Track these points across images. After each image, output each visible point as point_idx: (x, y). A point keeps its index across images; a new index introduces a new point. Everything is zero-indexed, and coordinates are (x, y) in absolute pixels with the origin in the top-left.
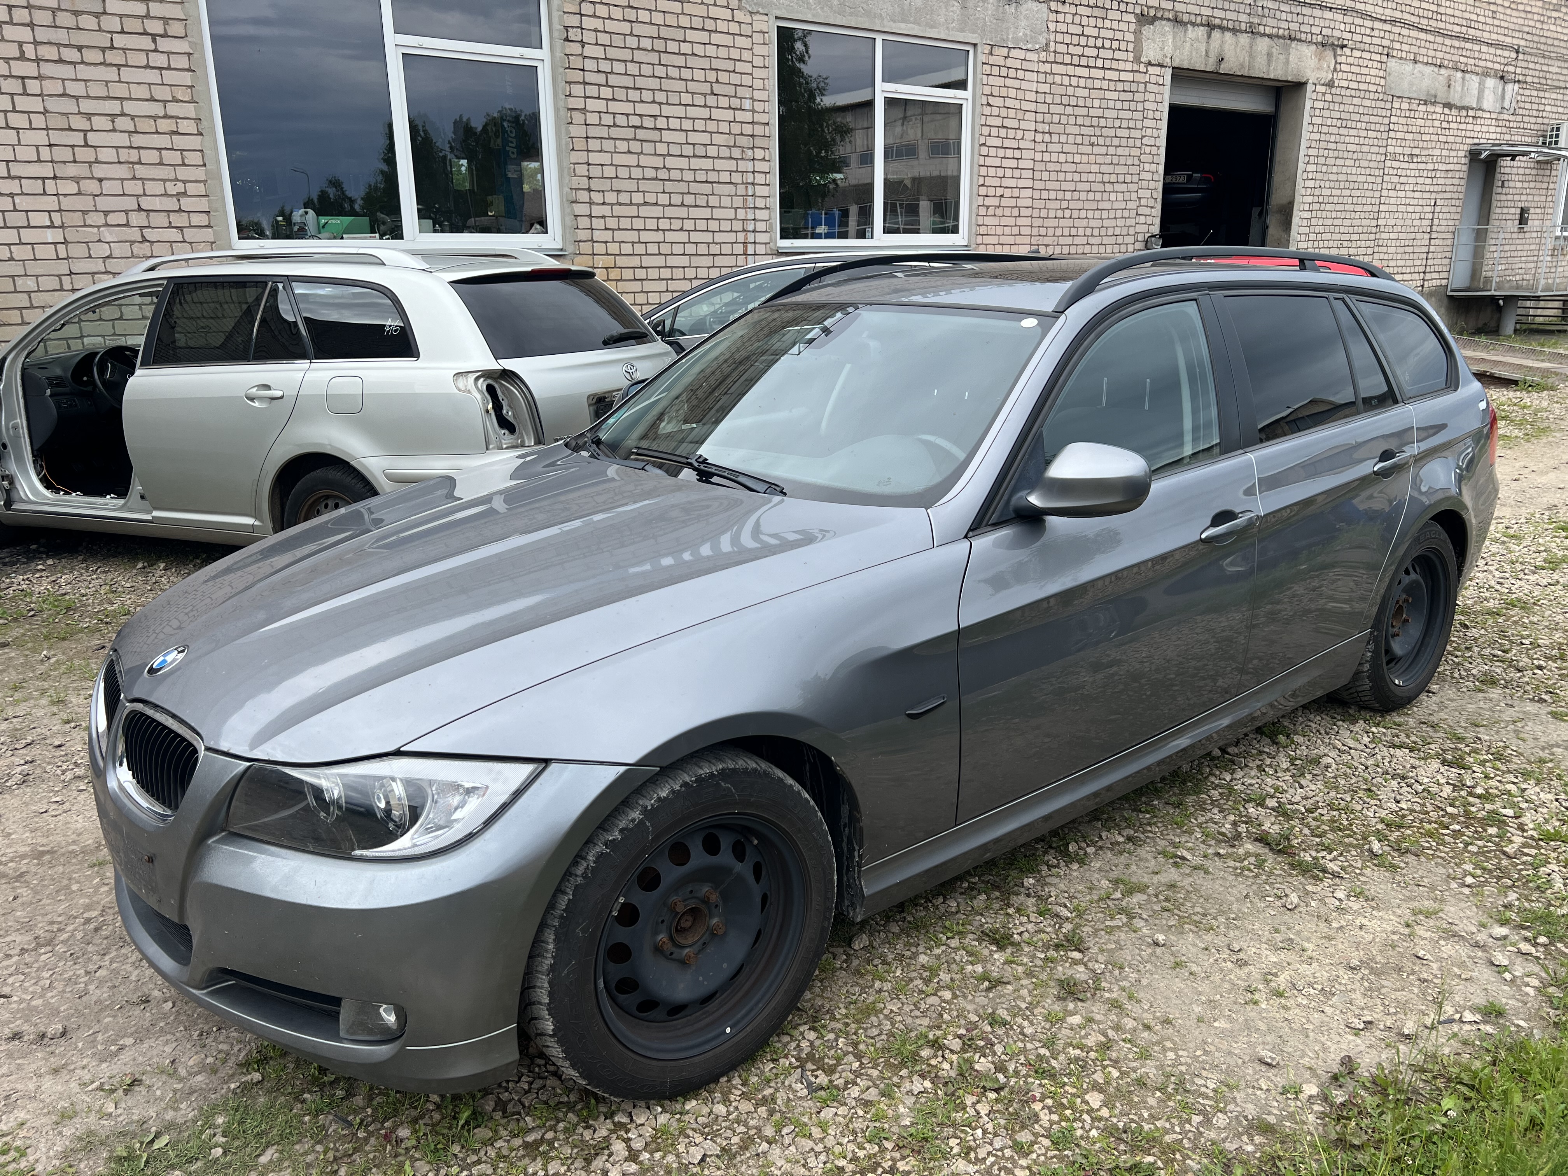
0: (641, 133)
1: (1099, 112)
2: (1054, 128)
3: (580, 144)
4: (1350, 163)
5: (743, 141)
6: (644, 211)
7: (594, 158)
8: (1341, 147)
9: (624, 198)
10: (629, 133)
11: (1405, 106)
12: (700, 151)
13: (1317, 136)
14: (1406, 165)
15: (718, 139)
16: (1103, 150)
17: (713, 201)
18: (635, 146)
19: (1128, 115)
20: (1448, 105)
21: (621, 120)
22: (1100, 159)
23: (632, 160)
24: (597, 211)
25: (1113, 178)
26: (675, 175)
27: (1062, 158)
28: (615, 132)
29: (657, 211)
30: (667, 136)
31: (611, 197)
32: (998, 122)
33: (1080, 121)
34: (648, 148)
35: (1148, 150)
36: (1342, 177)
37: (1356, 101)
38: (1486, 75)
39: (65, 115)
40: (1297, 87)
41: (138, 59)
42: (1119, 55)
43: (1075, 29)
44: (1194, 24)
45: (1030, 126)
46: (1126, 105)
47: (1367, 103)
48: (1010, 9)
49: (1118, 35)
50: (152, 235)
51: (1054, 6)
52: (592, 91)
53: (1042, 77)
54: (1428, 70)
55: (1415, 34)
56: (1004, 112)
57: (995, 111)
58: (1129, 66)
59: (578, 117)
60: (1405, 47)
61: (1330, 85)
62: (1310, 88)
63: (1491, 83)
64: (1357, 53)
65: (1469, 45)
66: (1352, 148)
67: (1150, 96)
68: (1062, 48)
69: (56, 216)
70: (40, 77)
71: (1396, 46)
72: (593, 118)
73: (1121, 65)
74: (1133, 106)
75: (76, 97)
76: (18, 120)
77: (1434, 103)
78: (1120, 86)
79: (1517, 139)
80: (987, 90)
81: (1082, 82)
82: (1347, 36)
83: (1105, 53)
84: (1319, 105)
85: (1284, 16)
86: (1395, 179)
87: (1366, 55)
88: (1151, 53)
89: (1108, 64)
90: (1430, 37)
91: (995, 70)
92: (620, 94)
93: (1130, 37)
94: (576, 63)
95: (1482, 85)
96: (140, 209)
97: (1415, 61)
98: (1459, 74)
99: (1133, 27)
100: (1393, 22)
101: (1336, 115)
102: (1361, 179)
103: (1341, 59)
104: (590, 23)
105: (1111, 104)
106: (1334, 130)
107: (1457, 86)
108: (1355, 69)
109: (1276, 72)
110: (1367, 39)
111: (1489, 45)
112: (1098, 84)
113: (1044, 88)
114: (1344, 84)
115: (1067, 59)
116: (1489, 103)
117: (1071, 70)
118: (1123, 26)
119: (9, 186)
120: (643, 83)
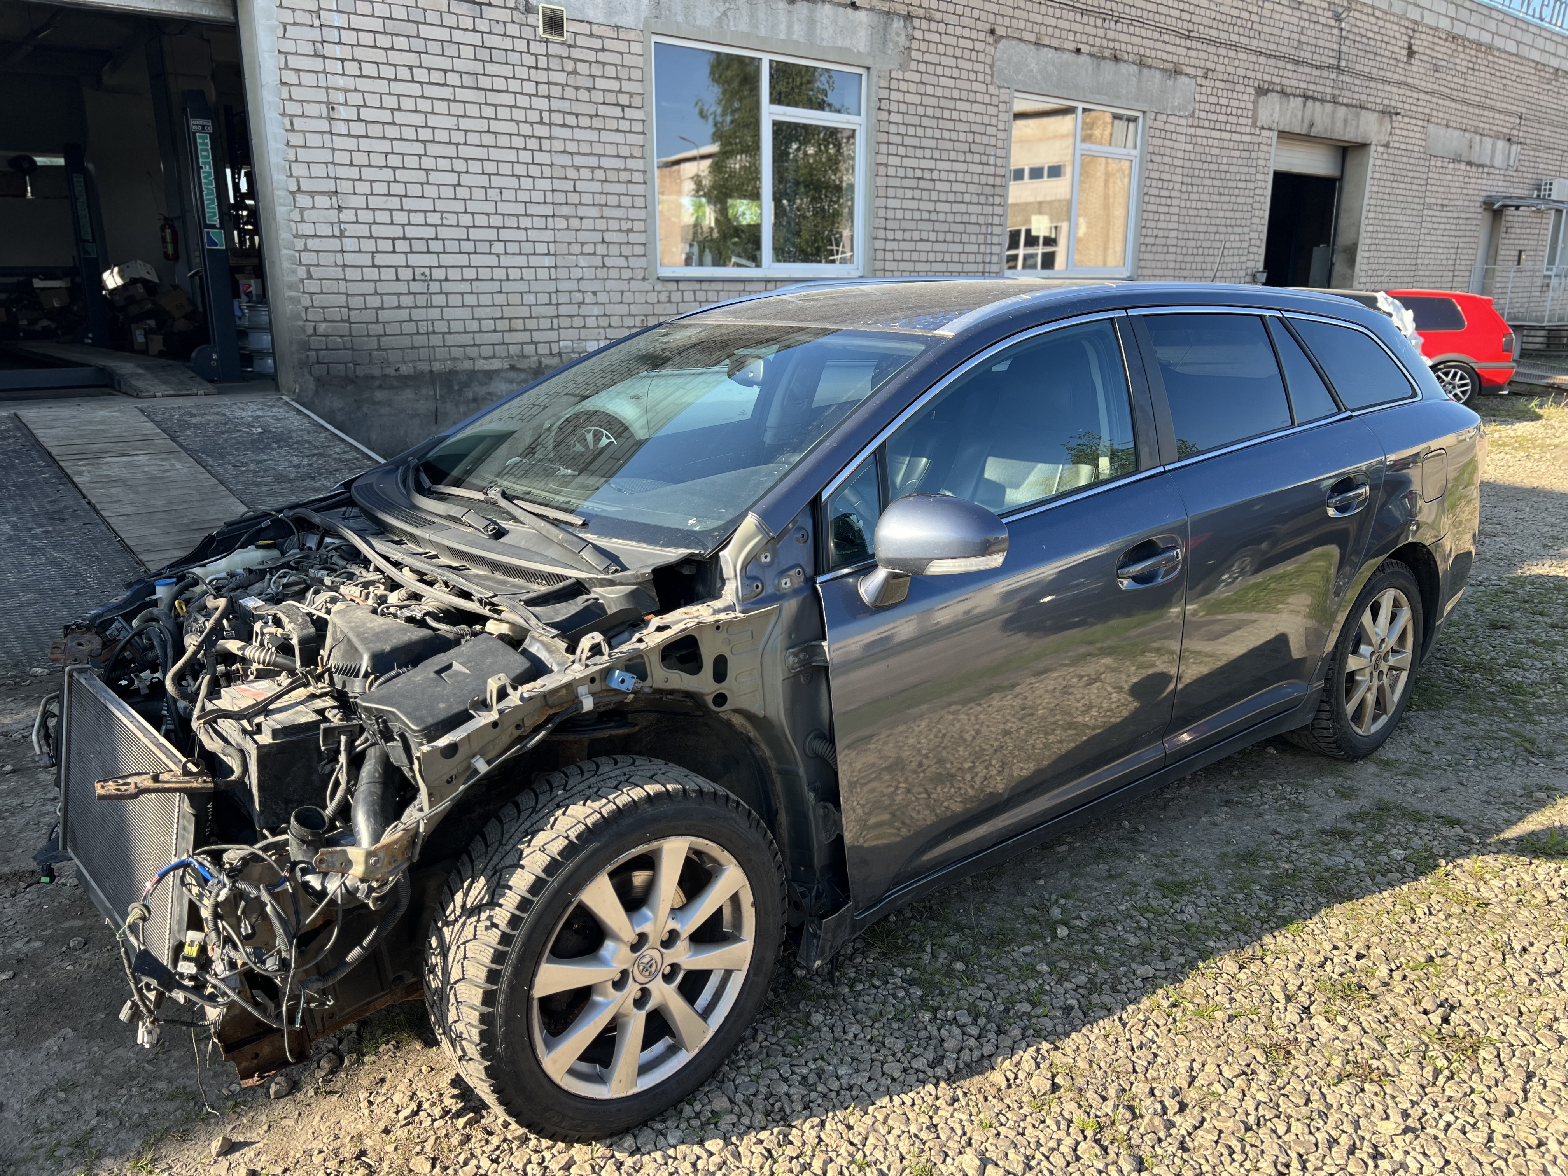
0: (923, 184)
1: (1226, 168)
2: (1196, 181)
3: (882, 192)
4: (1398, 211)
5: (988, 190)
6: (921, 246)
7: (891, 203)
8: (1393, 198)
9: (907, 235)
10: (913, 183)
11: (1439, 164)
12: (959, 198)
13: (1375, 189)
14: (1437, 213)
15: (972, 188)
16: (1227, 199)
17: (965, 238)
18: (917, 194)
19: (1246, 170)
20: (1469, 163)
21: (910, 173)
22: (1225, 207)
23: (913, 205)
24: (890, 245)
25: (1233, 222)
26: (942, 217)
27: (1199, 205)
28: (906, 183)
29: (927, 246)
30: (939, 186)
31: (899, 235)
32: (1156, 175)
33: (1213, 175)
34: (925, 195)
35: (1257, 198)
36: (1393, 223)
37: (1405, 160)
38: (1498, 138)
39: (564, 167)
40: (1363, 146)
41: (612, 124)
42: (1242, 121)
43: (1213, 100)
44: (1295, 96)
45: (1179, 179)
46: (1245, 162)
47: (1412, 161)
48: (1170, 83)
49: (1242, 105)
50: (609, 262)
51: (1200, 81)
52: (893, 149)
53: (1188, 139)
54: (1457, 133)
55: (1447, 103)
56: (1161, 167)
57: (1156, 166)
58: (1248, 130)
59: (882, 170)
60: (1441, 115)
61: (1387, 146)
62: (1373, 148)
63: (1501, 144)
64: (1407, 120)
65: (1486, 113)
66: (1400, 198)
67: (1262, 155)
68: (1203, 115)
69: (552, 246)
70: (550, 138)
71: (1435, 113)
72: (891, 171)
73: (1243, 129)
74: (1250, 162)
75: (571, 154)
76: (535, 171)
77: (1460, 161)
78: (1241, 147)
79: (1518, 192)
80: (1151, 149)
81: (1216, 143)
82: (1400, 105)
83: (1233, 119)
84: (1378, 162)
85: (1357, 89)
86: (1430, 225)
87: (1413, 121)
88: (1264, 118)
89: (1234, 128)
90: (1459, 107)
91: (1157, 133)
92: (911, 151)
93: (1250, 106)
94: (884, 127)
95: (1494, 145)
96: (603, 241)
97: (1447, 126)
98: (1478, 137)
99: (1252, 98)
100: (1433, 93)
101: (1390, 171)
102: (1407, 225)
103: (1395, 125)
104: (894, 96)
105: (1234, 161)
106: (1388, 184)
107: (1477, 147)
108: (1405, 133)
109: (1350, 135)
110: (1414, 108)
111: (1500, 112)
112: (1226, 144)
113: (1190, 147)
114: (1397, 145)
115: (1207, 124)
116: (1499, 161)
117: (1208, 133)
118: (1246, 97)
119: (525, 222)
120: (926, 143)
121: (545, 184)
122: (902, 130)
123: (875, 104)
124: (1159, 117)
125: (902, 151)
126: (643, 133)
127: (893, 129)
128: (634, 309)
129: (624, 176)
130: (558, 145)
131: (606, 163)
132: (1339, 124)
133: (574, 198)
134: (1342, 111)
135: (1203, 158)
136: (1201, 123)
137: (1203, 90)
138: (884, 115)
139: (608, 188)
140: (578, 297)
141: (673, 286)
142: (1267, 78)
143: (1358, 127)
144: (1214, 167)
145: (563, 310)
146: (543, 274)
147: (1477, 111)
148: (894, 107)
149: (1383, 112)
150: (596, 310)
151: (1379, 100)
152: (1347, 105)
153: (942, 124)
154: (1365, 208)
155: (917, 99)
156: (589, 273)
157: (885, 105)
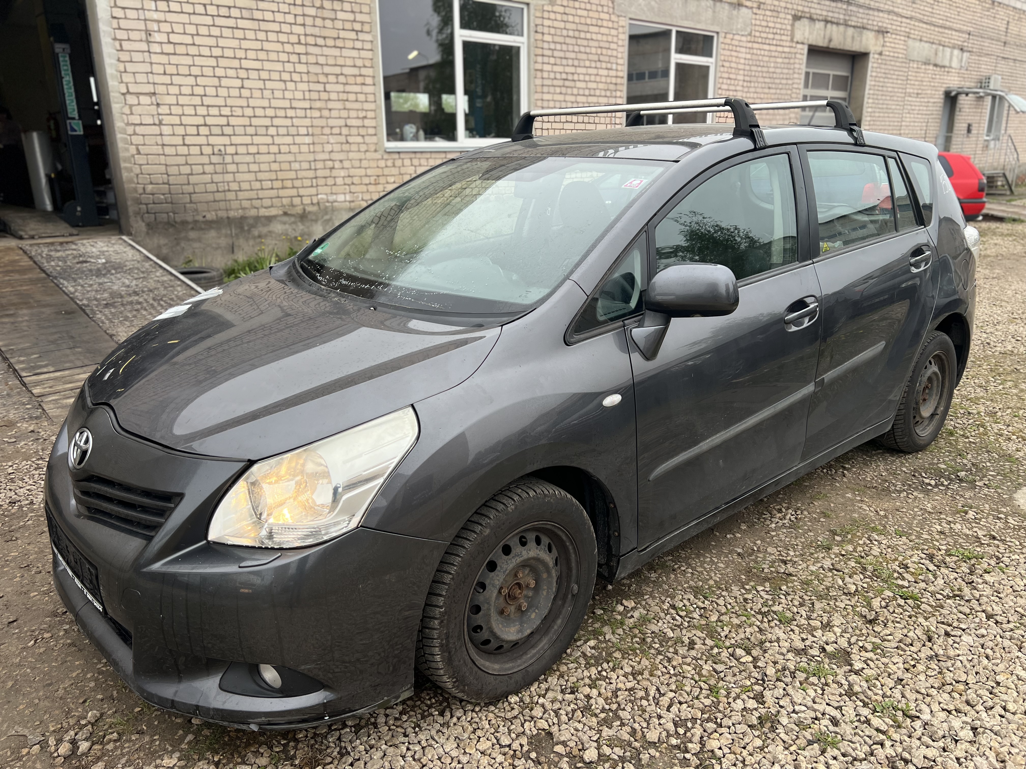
0: (567, 83)
1: (773, 70)
2: (754, 79)
3: (539, 89)
4: (888, 98)
5: (612, 87)
7: (546, 97)
8: (885, 89)
10: (561, 83)
11: (915, 66)
12: (592, 92)
13: (873, 83)
14: (914, 99)
15: (601, 86)
16: (774, 91)
17: (596, 120)
18: (564, 90)
19: (787, 71)
20: (936, 65)
21: (558, 76)
22: (773, 96)
23: (561, 97)
27: (755, 95)
28: (556, 82)
30: (579, 84)
32: (726, 75)
33: (764, 75)
34: (569, 91)
35: (794, 91)
36: (885, 106)
37: (893, 63)
38: (954, 48)
39: (317, 74)
40: (864, 56)
41: (349, 44)
42: (784, 38)
43: (764, 24)
44: (819, 20)
45: (741, 78)
46: (786, 66)
47: (898, 64)
48: (735, 12)
49: (784, 27)
50: (351, 139)
51: (755, 10)
52: (546, 60)
53: (748, 50)
54: (927, 45)
55: (921, 25)
56: (730, 70)
57: (726, 69)
58: (788, 44)
59: (539, 74)
60: (916, 33)
61: (880, 54)
62: (871, 56)
63: (956, 52)
64: (894, 36)
65: (946, 31)
66: (890, 89)
67: (797, 61)
68: (757, 34)
69: (310, 129)
70: (306, 54)
71: (912, 32)
72: (545, 75)
73: (784, 44)
74: (789, 66)
75: (322, 65)
76: (296, 77)
77: (929, 64)
78: (783, 55)
79: (968, 84)
80: (722, 58)
81: (766, 53)
82: (889, 26)
83: (777, 37)
84: (875, 65)
85: (860, 15)
86: (909, 107)
87: (898, 37)
88: (798, 36)
89: (778, 43)
90: (928, 27)
91: (727, 47)
92: (558, 62)
93: (789, 27)
94: (540, 44)
95: (952, 54)
96: (346, 126)
97: (921, 40)
98: (941, 48)
99: (791, 22)
100: (911, 18)
101: (883, 71)
102: (893, 107)
103: (886, 39)
104: (547, 23)
105: (779, 65)
106: (882, 80)
107: (940, 54)
108: (893, 45)
109: (856, 47)
110: (899, 28)
111: (956, 31)
112: (773, 54)
113: (749, 56)
114: (887, 53)
115: (760, 40)
116: (955, 64)
117: (761, 46)
118: (786, 22)
119: (290, 113)
120: (569, 55)
121: (304, 86)
122: (552, 46)
123: (533, 29)
124: (728, 36)
125: (552, 60)
126: (371, 50)
127: (546, 45)
128: (369, 172)
129: (359, 80)
130: (312, 59)
131: (346, 71)
132: (849, 40)
133: (324, 96)
134: (850, 31)
135: (758, 63)
136: (756, 40)
137: (757, 17)
138: (539, 36)
139: (348, 88)
140: (330, 164)
141: (396, 156)
142: (800, 8)
143: (861, 41)
144: (765, 69)
145: (320, 173)
146: (304, 149)
147: (940, 30)
148: (546, 30)
149: (878, 31)
150: (343, 173)
151: (875, 23)
152: (854, 27)
153: (580, 42)
154: (866, 96)
155: (562, 25)
156: (337, 148)
157: (540, 29)
